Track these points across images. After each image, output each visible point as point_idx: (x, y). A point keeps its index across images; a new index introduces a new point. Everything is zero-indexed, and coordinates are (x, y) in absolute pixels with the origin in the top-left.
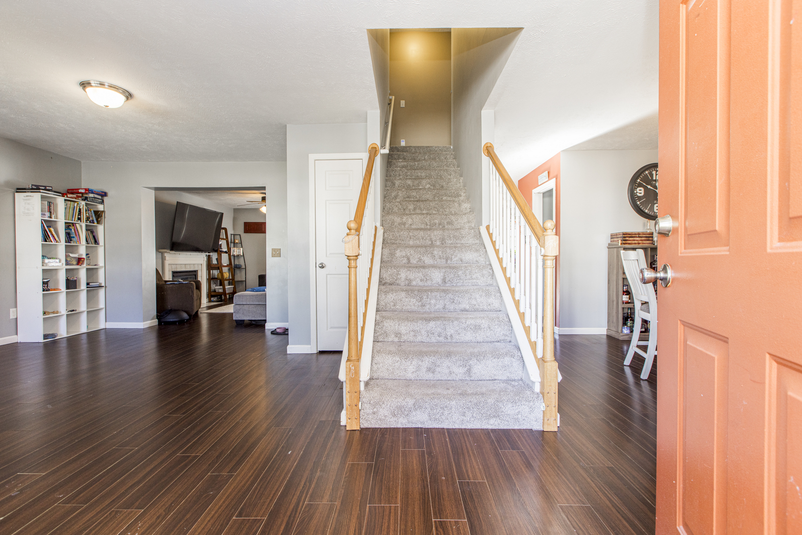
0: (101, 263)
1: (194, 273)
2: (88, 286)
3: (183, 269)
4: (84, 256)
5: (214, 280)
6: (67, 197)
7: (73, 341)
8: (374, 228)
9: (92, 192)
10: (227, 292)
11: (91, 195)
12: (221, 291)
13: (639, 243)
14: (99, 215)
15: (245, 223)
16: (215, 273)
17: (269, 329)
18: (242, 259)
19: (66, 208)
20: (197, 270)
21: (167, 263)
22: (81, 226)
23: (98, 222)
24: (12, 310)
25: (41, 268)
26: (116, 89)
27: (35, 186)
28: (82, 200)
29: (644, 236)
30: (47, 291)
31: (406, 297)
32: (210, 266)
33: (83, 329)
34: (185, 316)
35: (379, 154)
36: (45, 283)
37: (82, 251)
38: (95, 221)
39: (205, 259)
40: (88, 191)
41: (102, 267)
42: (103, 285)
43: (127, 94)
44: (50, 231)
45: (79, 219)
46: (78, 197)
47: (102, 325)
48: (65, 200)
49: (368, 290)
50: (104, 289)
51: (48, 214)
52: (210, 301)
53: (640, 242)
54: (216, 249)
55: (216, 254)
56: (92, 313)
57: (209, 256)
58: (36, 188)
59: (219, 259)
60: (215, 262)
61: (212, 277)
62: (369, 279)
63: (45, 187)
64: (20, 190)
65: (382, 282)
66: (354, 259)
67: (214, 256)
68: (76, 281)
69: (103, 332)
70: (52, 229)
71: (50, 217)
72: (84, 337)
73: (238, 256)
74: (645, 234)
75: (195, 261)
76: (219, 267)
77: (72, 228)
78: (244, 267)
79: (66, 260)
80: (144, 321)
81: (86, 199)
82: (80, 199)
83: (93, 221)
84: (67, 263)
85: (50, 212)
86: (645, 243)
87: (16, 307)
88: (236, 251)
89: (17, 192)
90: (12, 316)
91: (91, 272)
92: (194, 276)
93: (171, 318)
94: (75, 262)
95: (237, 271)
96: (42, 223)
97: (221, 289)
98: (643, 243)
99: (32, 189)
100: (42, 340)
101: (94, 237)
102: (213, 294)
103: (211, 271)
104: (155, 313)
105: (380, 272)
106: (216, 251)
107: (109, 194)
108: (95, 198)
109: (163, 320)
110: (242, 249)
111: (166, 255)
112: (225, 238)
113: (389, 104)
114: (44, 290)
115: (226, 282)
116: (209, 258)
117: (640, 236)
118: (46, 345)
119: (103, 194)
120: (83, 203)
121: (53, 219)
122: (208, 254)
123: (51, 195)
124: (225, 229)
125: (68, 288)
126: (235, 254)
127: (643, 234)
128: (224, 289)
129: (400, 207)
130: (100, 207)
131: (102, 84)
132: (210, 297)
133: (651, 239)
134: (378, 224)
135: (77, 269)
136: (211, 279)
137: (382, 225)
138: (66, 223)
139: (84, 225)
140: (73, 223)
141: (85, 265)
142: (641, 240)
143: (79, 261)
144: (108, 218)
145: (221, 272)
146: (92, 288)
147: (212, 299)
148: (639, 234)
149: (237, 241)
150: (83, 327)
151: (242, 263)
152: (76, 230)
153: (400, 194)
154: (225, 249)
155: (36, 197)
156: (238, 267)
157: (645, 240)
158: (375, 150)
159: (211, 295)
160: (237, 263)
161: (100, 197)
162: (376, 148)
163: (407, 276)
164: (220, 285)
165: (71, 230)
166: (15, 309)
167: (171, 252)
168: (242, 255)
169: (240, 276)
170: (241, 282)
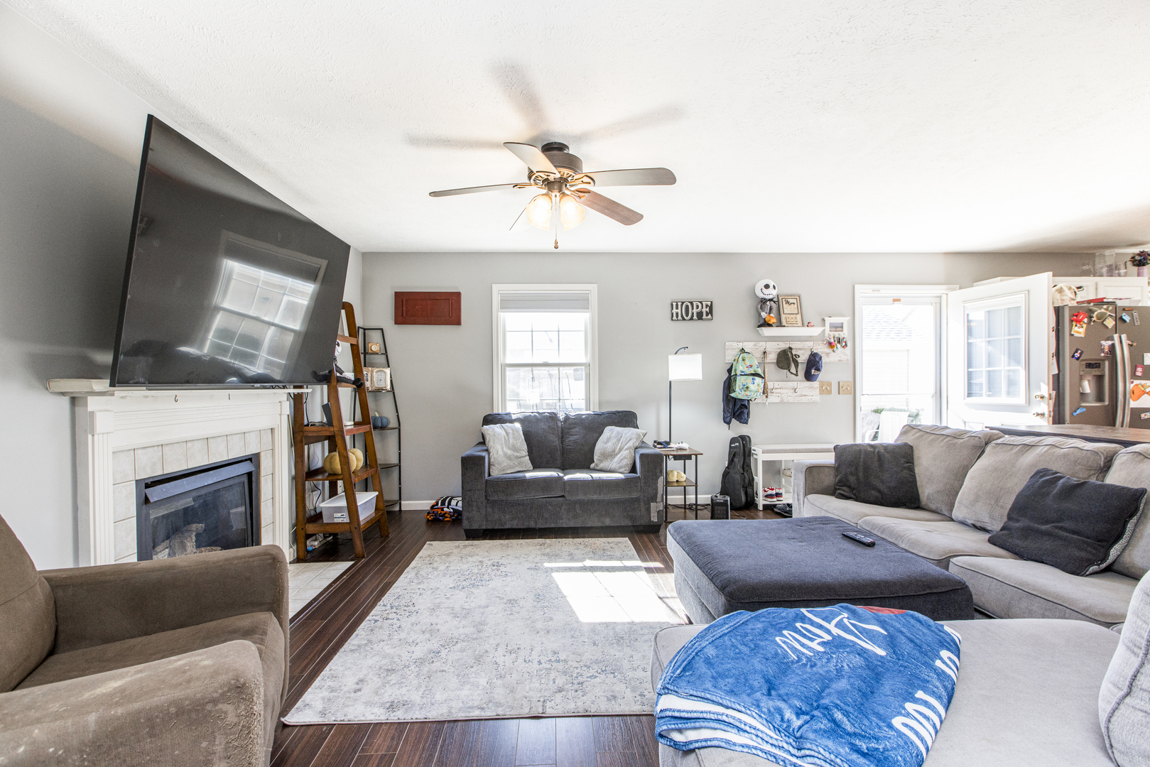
1: (248, 466)
12: (342, 518)
15: (397, 294)
16: (318, 453)
18: (389, 399)
20: (258, 455)
32: (301, 434)
39: (287, 408)
52: (301, 556)
55: (322, 388)
57: (299, 398)
59: (331, 410)
60: (317, 417)
61: (307, 470)
67: (317, 396)
73: (381, 392)
75: (251, 421)
76: (335, 433)
78: (393, 423)
88: (375, 377)
92: (249, 475)
95: (380, 438)
97: (340, 509)
102: (311, 528)
103: (306, 448)
106: (322, 381)
110: (388, 370)
112: (348, 336)
115: (356, 485)
116: (298, 402)
122: (294, 391)
124: (349, 308)
126: (373, 385)
128: (351, 508)
132: (301, 540)
136: (305, 476)
147: (307, 545)
149: (374, 348)
151: (390, 412)
154: (347, 370)
156: (381, 427)
159: (305, 531)
164: (338, 496)
167: (120, 392)
168: (389, 387)
169: (386, 451)
170: (388, 467)
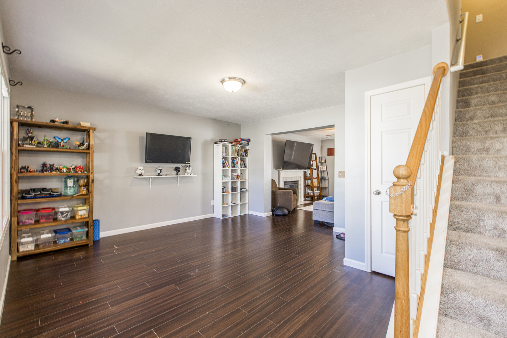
0: (247, 178)
1: (296, 182)
2: (241, 190)
3: (290, 180)
4: (240, 175)
5: (308, 187)
6: (233, 144)
7: (234, 219)
8: (440, 159)
9: (243, 140)
10: (315, 195)
11: (243, 142)
12: (312, 194)
14: (246, 152)
15: (328, 149)
16: (309, 182)
17: (336, 233)
18: (326, 173)
19: (232, 150)
20: (298, 181)
21: (281, 176)
22: (238, 158)
23: (246, 156)
24: (212, 201)
25: (221, 181)
26: (236, 80)
27: (221, 140)
28: (239, 145)
30: (224, 193)
31: (498, 261)
32: (306, 178)
33: (239, 214)
34: (286, 212)
35: (449, 72)
36: (223, 189)
37: (239, 172)
38: (245, 155)
39: (303, 173)
40: (242, 140)
41: (247, 180)
42: (248, 190)
43: (242, 81)
44: (226, 162)
45: (238, 155)
46: (237, 143)
47: (247, 212)
48: (232, 146)
49: (430, 241)
50: (248, 192)
51: (225, 153)
52: (305, 200)
54: (310, 167)
55: (309, 170)
56: (243, 205)
57: (305, 172)
58: (221, 141)
59: (311, 173)
60: (308, 175)
61: (306, 185)
62: (433, 225)
63: (224, 140)
64: (216, 143)
65: (452, 226)
66: (404, 221)
67: (308, 171)
68: (236, 187)
69: (247, 215)
70: (226, 161)
71: (226, 155)
72: (239, 218)
73: (323, 171)
75: (297, 175)
76: (311, 178)
77: (235, 160)
78: (327, 178)
79: (232, 177)
80: (264, 213)
81: (241, 144)
82: (238, 144)
83: (244, 155)
84: (232, 178)
85: (226, 153)
87: (214, 200)
88: (322, 168)
89: (215, 144)
90: (212, 204)
91: (243, 183)
92: (296, 184)
93: (279, 212)
94: (235, 178)
95: (323, 181)
96: (222, 158)
97: (312, 193)
99: (220, 142)
100: (221, 218)
101: (244, 164)
102: (307, 195)
103: (307, 181)
104: (271, 208)
105: (450, 213)
106: (309, 168)
107: (251, 140)
108: (245, 143)
109: (274, 213)
110: (326, 166)
111: (280, 171)
112: (315, 160)
113: (461, 22)
114: (222, 193)
115: (315, 189)
116: (305, 173)
118: (223, 220)
119: (248, 140)
120: (240, 146)
121: (227, 156)
122: (304, 170)
123: (227, 143)
124: (315, 154)
125: (232, 191)
126: (322, 170)
128: (313, 193)
129: (480, 129)
130: (247, 148)
131: (230, 79)
132: (305, 197)
134: (447, 153)
135: (237, 181)
136: (306, 186)
137: (452, 153)
138: (232, 157)
139: (240, 158)
140: (235, 157)
141: (240, 179)
143: (238, 177)
144: (251, 153)
145: (312, 182)
146: (243, 192)
147: (307, 199)
149: (323, 161)
150: (238, 213)
151: (326, 175)
152: (237, 161)
153: (479, 113)
154: (315, 167)
155: (221, 145)
156: (323, 179)
158: (443, 69)
159: (306, 196)
160: (323, 176)
161: (247, 142)
162: (444, 67)
163: (496, 224)
164: (312, 190)
165: (234, 161)
166: (213, 201)
167: (283, 170)
168: (326, 170)
169: (324, 184)
170: (325, 188)
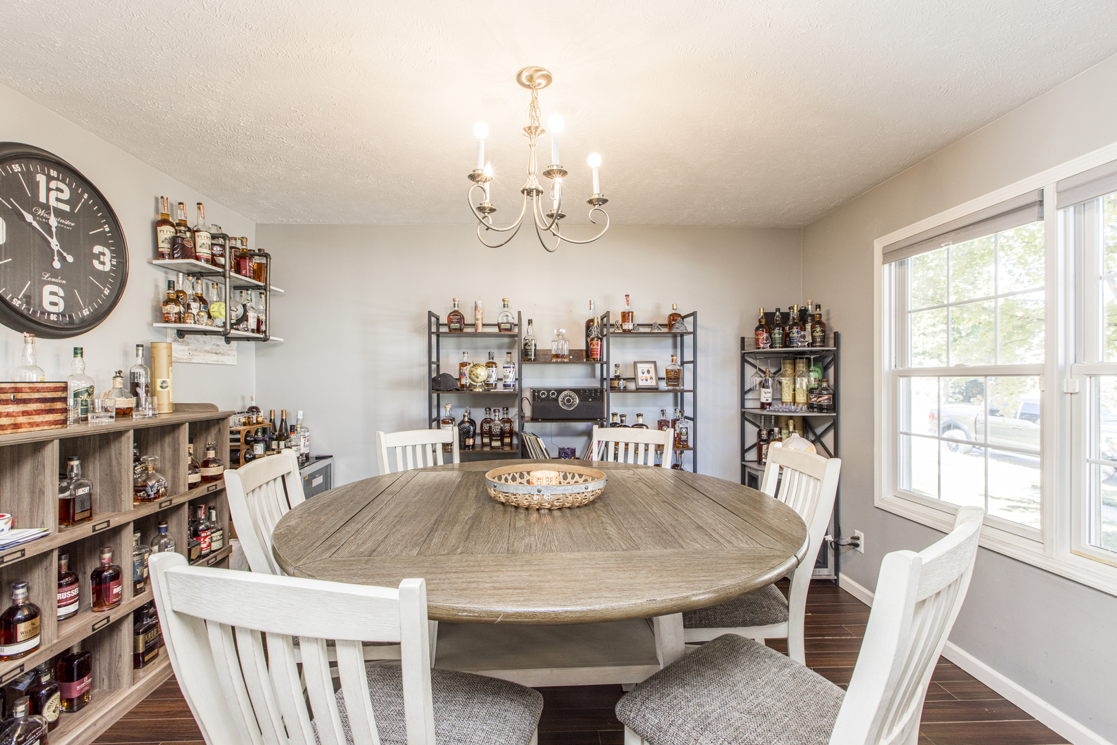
13: (16, 426)
29: (37, 396)
53: (21, 420)
74: (38, 391)
86: (38, 425)
98: (31, 424)
117: (20, 396)
127: (33, 390)
133: (59, 405)
142: (25, 413)
148: (17, 390)
157: (38, 412)
